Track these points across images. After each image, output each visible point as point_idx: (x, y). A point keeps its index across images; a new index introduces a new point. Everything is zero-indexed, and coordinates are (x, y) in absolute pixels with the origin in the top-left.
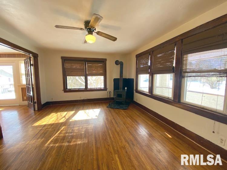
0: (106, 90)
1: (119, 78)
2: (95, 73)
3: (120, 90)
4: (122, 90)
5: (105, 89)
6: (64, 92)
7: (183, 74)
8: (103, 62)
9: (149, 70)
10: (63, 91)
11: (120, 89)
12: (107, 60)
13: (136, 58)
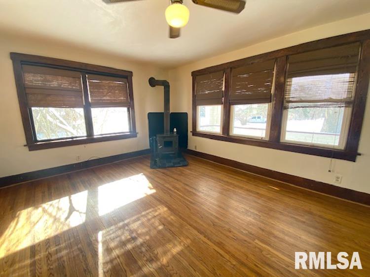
0: (136, 136)
1: (163, 111)
2: (108, 100)
3: (165, 133)
4: (169, 133)
5: (133, 134)
6: (30, 150)
7: (285, 104)
8: (126, 77)
9: (223, 98)
10: (27, 148)
11: (165, 131)
12: (134, 74)
13: (192, 77)
